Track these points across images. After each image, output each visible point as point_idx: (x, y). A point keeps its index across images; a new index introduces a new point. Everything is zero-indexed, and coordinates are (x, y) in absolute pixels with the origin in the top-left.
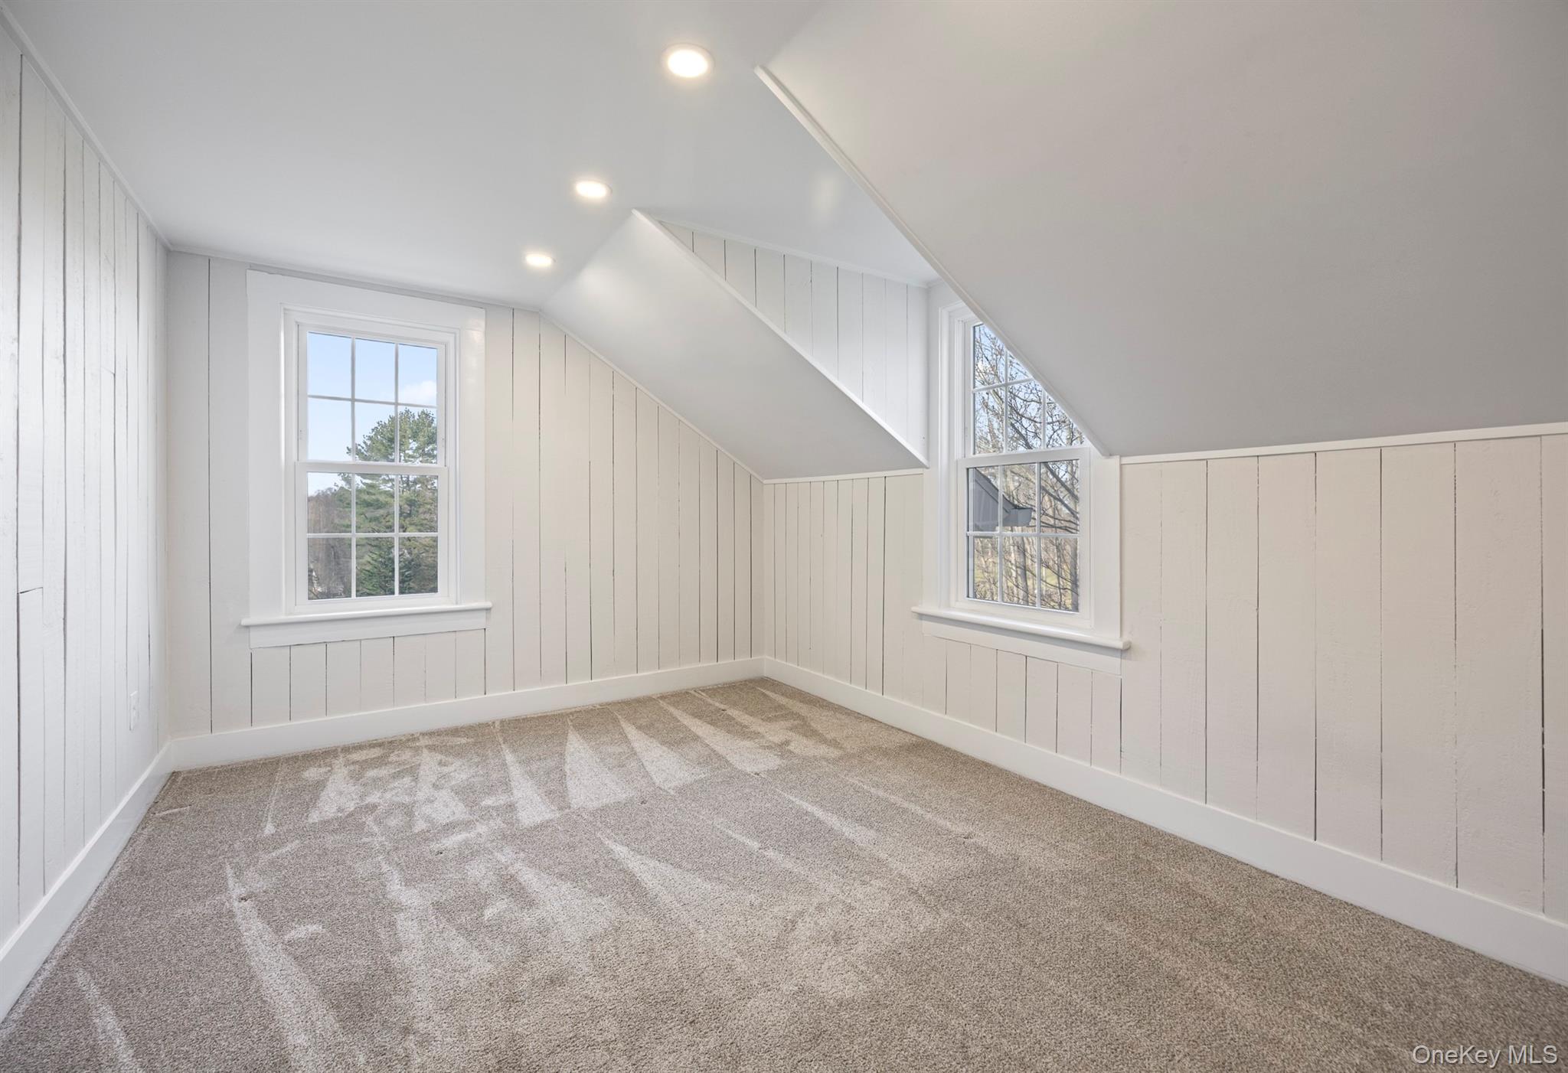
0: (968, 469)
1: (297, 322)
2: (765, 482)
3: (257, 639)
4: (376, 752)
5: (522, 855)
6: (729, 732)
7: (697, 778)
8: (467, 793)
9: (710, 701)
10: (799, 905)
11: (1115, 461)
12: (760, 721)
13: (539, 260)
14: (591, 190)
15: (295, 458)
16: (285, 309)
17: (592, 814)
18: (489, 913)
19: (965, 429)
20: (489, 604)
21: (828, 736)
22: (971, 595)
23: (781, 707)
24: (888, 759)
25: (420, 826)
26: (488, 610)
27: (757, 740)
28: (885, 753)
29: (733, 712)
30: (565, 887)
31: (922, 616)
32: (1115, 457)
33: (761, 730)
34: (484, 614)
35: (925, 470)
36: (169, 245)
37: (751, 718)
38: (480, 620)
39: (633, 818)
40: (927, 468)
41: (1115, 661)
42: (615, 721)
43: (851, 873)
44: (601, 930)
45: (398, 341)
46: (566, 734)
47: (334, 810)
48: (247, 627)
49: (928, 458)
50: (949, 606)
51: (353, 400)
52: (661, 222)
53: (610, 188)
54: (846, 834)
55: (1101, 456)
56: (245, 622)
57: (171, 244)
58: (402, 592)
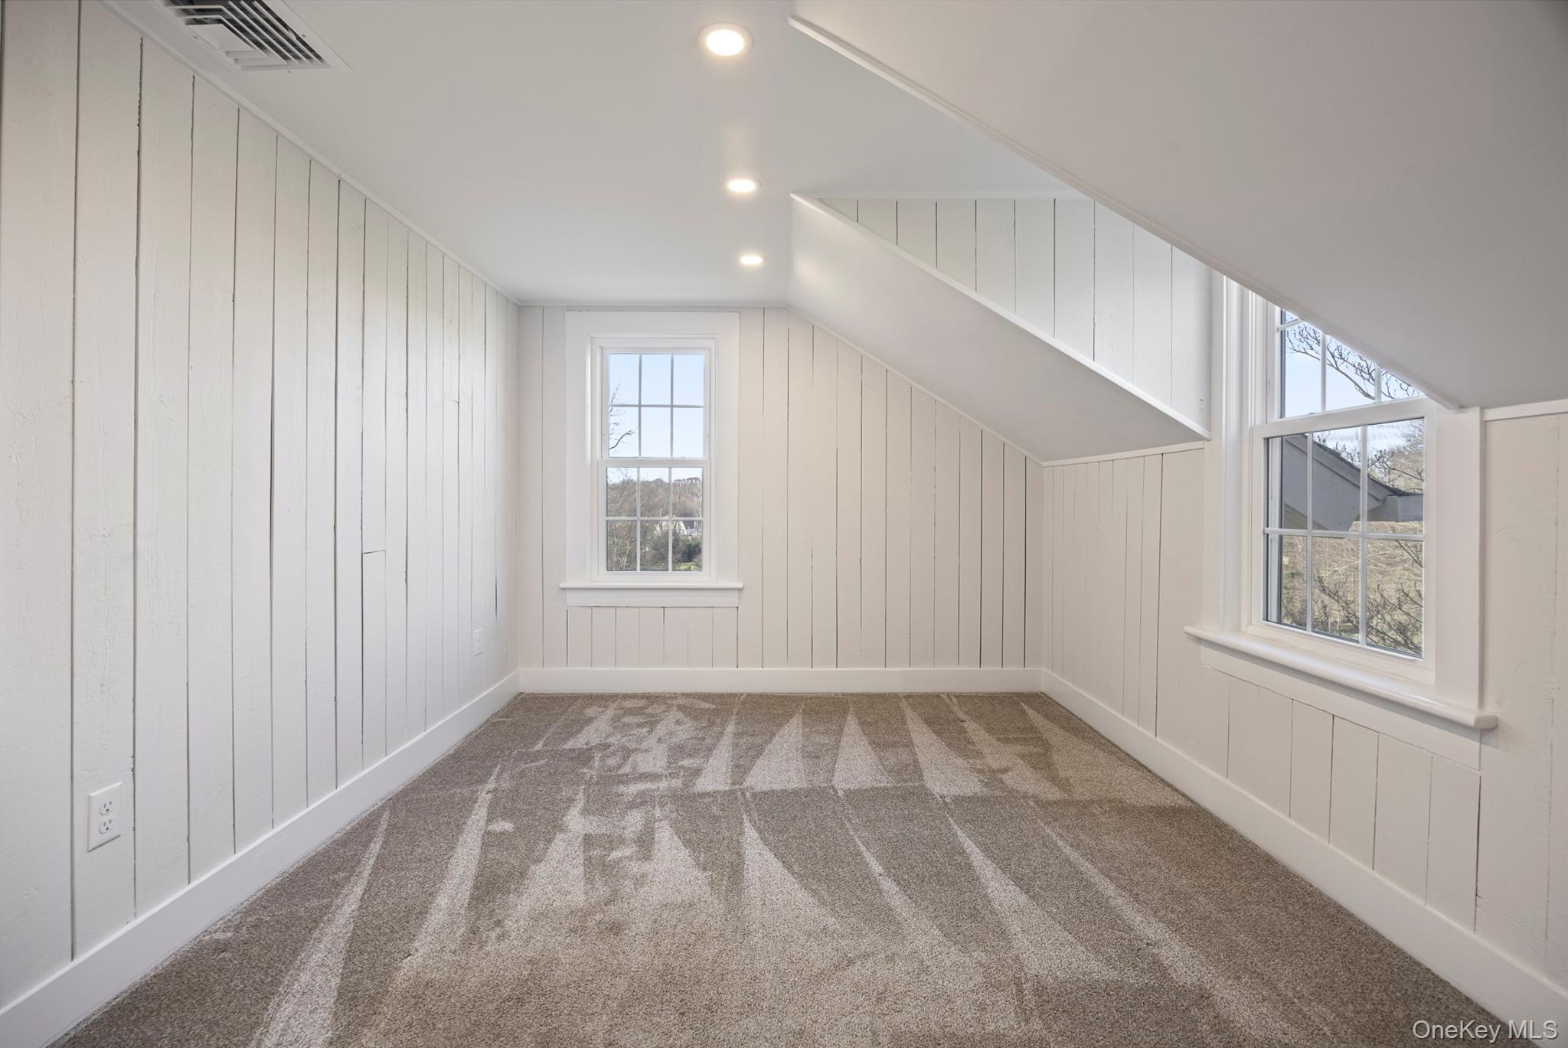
0: (1267, 440)
1: (600, 347)
2: (1045, 464)
3: (572, 599)
4: (641, 703)
5: (674, 815)
6: (949, 745)
7: (878, 785)
8: (678, 751)
9: (955, 709)
10: (872, 947)
11: (1472, 417)
12: (994, 741)
13: (751, 260)
14: (742, 186)
15: (598, 456)
16: (592, 338)
17: (754, 795)
18: (616, 855)
19: (1267, 383)
20: (740, 585)
21: (1062, 774)
22: (1273, 615)
23: (1032, 729)
24: (1121, 818)
25: (627, 769)
26: (740, 590)
27: (972, 761)
28: (1123, 809)
29: (971, 726)
30: (685, 852)
31: (1200, 640)
32: (1474, 409)
33: (986, 750)
34: (737, 593)
35: (1206, 442)
36: (519, 304)
37: (987, 735)
38: (732, 599)
39: (785, 809)
40: (1209, 440)
41: (1472, 745)
42: (845, 712)
43: (959, 934)
44: (680, 900)
45: (673, 350)
46: (791, 716)
47: (584, 742)
48: (564, 589)
49: (1209, 426)
50: (1237, 629)
51: (640, 406)
52: (821, 200)
53: (759, 181)
54: (990, 890)
55: (1447, 410)
56: (562, 585)
57: (520, 301)
58: (674, 570)
